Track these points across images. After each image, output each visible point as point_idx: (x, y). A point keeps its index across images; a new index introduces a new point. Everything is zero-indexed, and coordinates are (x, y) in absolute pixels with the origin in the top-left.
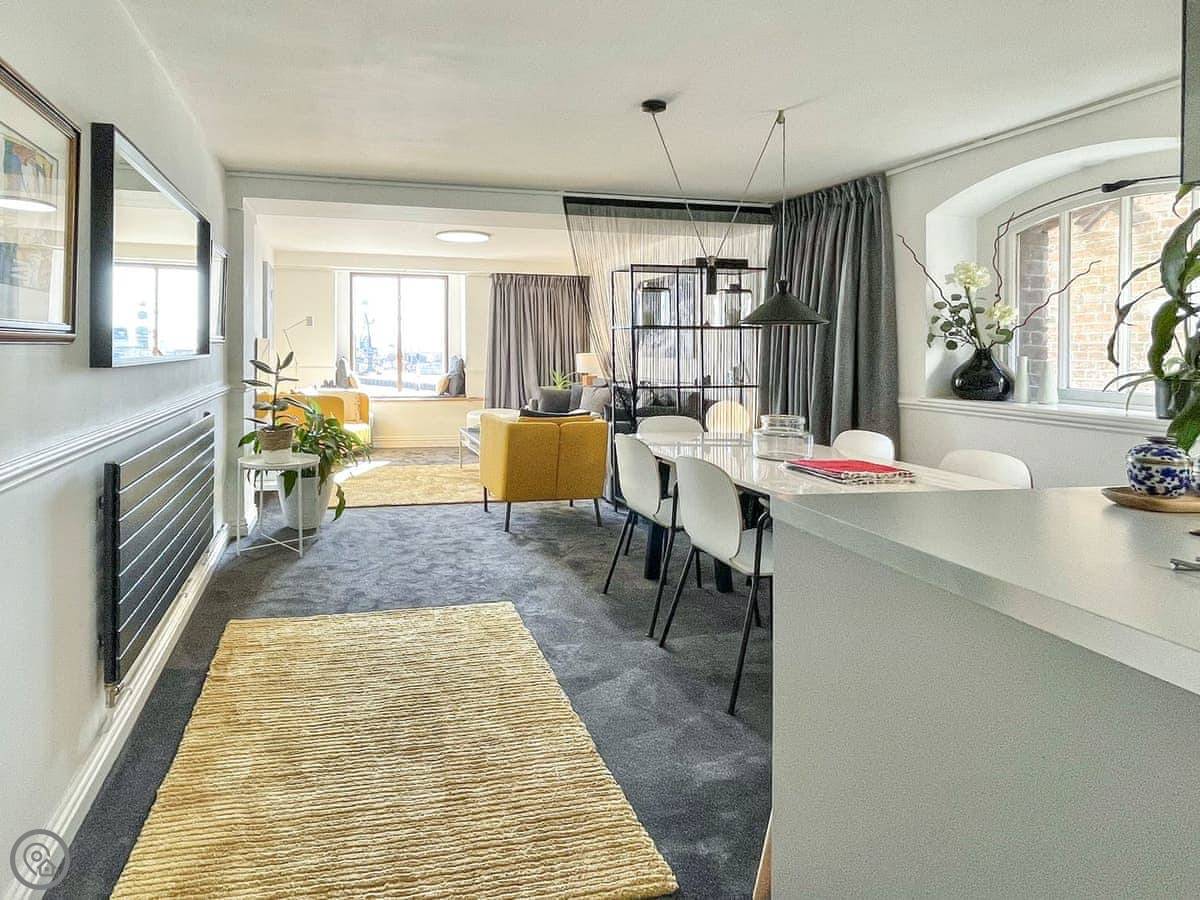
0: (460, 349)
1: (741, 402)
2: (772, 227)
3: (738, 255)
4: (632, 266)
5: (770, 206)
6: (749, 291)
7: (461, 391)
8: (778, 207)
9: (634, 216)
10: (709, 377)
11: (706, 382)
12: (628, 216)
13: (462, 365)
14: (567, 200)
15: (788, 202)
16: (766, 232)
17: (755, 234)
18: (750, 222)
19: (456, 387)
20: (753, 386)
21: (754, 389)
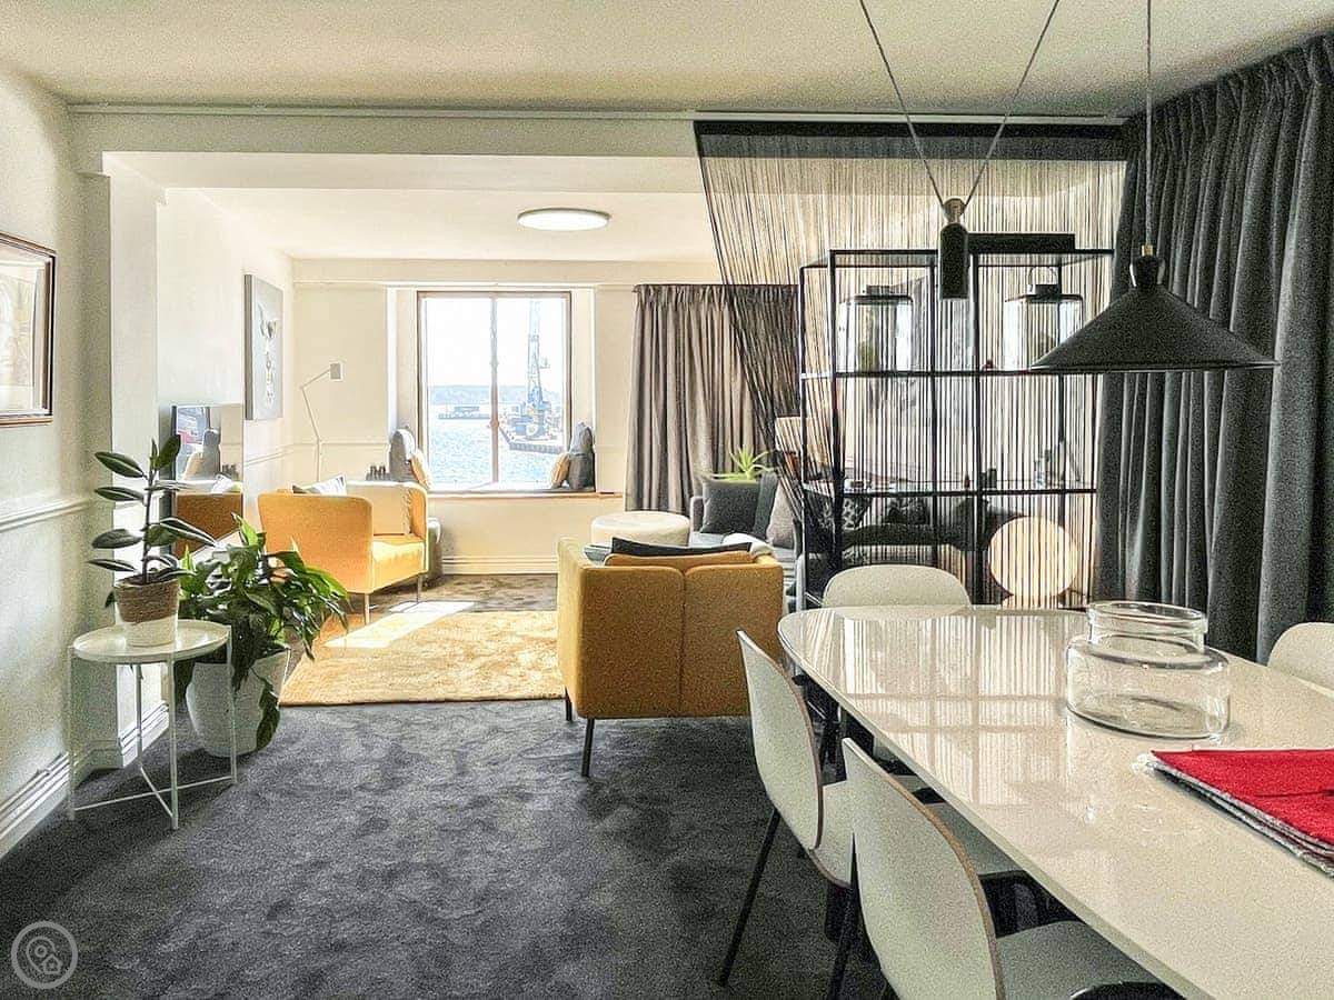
0: (586, 413)
1: (1062, 522)
2: (1124, 164)
3: (1052, 227)
4: (834, 253)
5: (1121, 122)
6: (1077, 297)
7: (588, 482)
8: (1136, 121)
9: (837, 154)
10: (993, 471)
11: (987, 481)
12: (825, 154)
13: (589, 440)
14: (702, 128)
15: (1160, 110)
16: (1115, 175)
17: (1089, 182)
18: (1079, 156)
19: (581, 475)
20: (1084, 491)
21: (1088, 496)
